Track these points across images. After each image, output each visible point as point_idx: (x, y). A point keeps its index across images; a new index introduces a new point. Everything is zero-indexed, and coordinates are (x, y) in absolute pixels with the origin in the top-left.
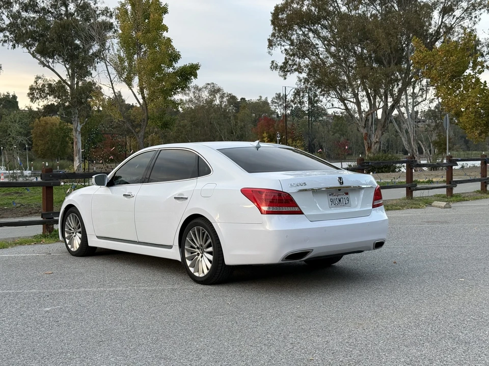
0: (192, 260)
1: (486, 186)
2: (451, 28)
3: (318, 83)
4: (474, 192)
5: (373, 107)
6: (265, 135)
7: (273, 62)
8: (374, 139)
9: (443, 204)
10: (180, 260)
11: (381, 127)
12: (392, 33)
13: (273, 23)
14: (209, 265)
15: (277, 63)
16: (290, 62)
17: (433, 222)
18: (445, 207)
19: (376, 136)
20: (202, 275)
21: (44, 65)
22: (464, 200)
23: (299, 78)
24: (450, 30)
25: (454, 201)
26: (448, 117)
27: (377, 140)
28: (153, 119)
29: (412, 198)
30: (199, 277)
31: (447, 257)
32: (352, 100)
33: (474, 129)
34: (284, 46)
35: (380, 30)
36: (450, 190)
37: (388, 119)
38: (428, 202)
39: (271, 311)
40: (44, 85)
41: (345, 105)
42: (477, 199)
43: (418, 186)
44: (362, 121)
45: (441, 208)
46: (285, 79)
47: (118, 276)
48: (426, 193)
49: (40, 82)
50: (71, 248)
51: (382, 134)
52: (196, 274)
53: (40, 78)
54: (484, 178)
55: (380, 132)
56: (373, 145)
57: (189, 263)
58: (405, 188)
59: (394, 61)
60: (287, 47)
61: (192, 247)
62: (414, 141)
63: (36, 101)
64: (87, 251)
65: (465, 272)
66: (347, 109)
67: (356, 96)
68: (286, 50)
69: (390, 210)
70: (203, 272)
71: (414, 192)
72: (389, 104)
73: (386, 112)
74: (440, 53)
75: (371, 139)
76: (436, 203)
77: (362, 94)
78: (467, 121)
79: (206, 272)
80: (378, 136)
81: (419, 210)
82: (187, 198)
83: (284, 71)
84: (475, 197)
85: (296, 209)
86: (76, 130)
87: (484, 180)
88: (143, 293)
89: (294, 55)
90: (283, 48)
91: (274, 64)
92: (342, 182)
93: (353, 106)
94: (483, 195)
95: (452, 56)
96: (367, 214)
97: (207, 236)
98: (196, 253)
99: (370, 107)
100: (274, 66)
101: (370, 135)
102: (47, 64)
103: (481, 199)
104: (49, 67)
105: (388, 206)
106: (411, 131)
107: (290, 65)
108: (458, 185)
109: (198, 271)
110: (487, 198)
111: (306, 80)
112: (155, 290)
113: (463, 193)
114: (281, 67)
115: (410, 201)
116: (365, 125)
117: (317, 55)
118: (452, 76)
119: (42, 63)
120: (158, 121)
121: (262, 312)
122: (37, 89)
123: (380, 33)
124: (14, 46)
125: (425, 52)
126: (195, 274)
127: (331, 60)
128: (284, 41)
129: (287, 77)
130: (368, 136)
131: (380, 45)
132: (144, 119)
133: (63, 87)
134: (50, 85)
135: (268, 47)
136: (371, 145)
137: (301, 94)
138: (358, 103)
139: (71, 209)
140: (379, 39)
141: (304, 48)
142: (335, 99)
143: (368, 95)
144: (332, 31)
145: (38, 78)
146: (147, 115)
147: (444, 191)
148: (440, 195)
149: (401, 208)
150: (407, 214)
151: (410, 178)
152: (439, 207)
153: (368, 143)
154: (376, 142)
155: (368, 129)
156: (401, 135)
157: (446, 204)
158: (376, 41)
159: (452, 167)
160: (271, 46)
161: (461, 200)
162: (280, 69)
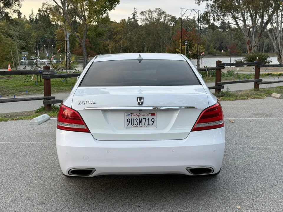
5: (254, 23)
6: (180, 41)
8: (253, 44)
9: (278, 95)
11: (258, 36)
18: (279, 98)
19: (255, 42)
23: (207, 4)
27: (256, 44)
29: (258, 90)
32: (241, 18)
37: (263, 31)
38: (268, 93)
40: (47, 9)
41: (236, 22)
43: (264, 80)
44: (246, 32)
46: (199, 5)
48: (269, 86)
49: (45, 6)
51: (259, 41)
53: (45, 4)
55: (258, 40)
56: (253, 48)
58: (254, 82)
62: (280, 45)
66: (237, 24)
67: (243, 16)
69: (238, 99)
71: (260, 85)
73: (262, 27)
75: (252, 44)
76: (274, 94)
77: (247, 15)
80: (256, 42)
81: (259, 100)
85: (83, 127)
86: (66, 37)
93: (242, 22)
99: (252, 23)
101: (251, 41)
105: (237, 97)
106: (279, 39)
111: (212, 6)
115: (256, 92)
116: (248, 35)
120: (93, 32)
129: (200, 4)
130: (250, 42)
133: (58, 9)
136: (251, 48)
137: (209, 15)
138: (244, 21)
143: (251, 16)
146: (87, 28)
148: (281, 87)
149: (246, 98)
150: (247, 104)
151: (257, 75)
152: (276, 98)
153: (250, 47)
154: (255, 46)
155: (250, 37)
156: (272, 41)
157: (281, 96)
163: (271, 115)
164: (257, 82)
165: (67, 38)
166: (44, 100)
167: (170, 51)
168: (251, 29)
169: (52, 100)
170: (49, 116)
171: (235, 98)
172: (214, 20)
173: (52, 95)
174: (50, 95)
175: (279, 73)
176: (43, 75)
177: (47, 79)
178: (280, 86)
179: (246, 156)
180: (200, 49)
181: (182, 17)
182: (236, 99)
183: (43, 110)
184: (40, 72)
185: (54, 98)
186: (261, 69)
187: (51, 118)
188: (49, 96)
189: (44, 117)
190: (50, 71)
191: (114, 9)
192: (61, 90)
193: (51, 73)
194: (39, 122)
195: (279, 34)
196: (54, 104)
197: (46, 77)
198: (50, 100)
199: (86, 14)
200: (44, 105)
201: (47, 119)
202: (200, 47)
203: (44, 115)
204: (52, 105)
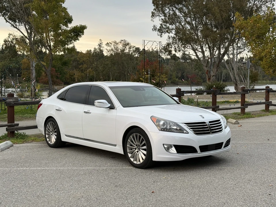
1: (269, 107)
2: (261, 7)
3: (180, 40)
4: (261, 110)
5: (212, 54)
7: (154, 26)
8: (212, 74)
9: (234, 121)
11: (216, 66)
12: (223, 10)
13: (153, 2)
15: (156, 27)
18: (235, 124)
19: (213, 72)
21: (14, 27)
22: (252, 117)
23: (169, 36)
24: (259, 9)
25: (244, 118)
26: (249, 61)
27: (214, 74)
32: (200, 50)
33: (270, 68)
34: (160, 17)
35: (216, 8)
36: (243, 110)
37: (221, 62)
40: (13, 39)
42: (261, 116)
43: (220, 107)
44: (205, 63)
48: (225, 112)
49: (11, 37)
51: (217, 71)
54: (267, 102)
55: (216, 70)
56: (211, 77)
58: (212, 109)
59: (224, 27)
60: (163, 18)
62: (237, 75)
66: (197, 56)
67: (202, 48)
71: (217, 111)
72: (222, 53)
73: (219, 58)
74: (251, 22)
75: (210, 74)
76: (230, 120)
78: (266, 63)
80: (214, 72)
83: (161, 32)
84: (260, 115)
86: (32, 66)
87: (268, 103)
89: (166, 22)
90: (160, 18)
93: (201, 54)
94: (266, 113)
95: (258, 24)
99: (210, 55)
100: (155, 29)
101: (210, 71)
102: (16, 26)
103: (264, 116)
104: (16, 28)
106: (235, 69)
107: (164, 28)
108: (248, 106)
110: (268, 115)
114: (159, 30)
116: (207, 65)
117: (180, 23)
118: (258, 36)
119: (13, 26)
120: (59, 61)
123: (216, 9)
125: (242, 21)
127: (188, 27)
128: (161, 14)
129: (162, 36)
130: (208, 72)
131: (216, 17)
132: (50, 60)
133: (25, 40)
134: (16, 39)
135: (152, 17)
136: (210, 77)
137: (170, 46)
138: (203, 52)
140: (215, 13)
141: (172, 19)
142: (190, 49)
143: (209, 48)
144: (188, 8)
145: (10, 34)
147: (239, 111)
148: (236, 113)
151: (214, 102)
152: (231, 123)
153: (208, 76)
154: (213, 76)
155: (209, 68)
156: (230, 72)
157: (236, 121)
158: (213, 14)
159: (244, 95)
160: (153, 16)
161: (249, 117)
162: (158, 30)
164: (214, 109)
165: (33, 67)
166: (7, 127)
167: (134, 80)
168: (209, 60)
169: (16, 127)
170: (12, 143)
172: (176, 51)
173: (16, 122)
174: (14, 122)
175: (235, 100)
176: (7, 103)
177: (10, 107)
179: (202, 176)
180: (163, 78)
181: (144, 48)
183: (6, 137)
184: (4, 99)
185: (18, 125)
186: (217, 96)
187: (14, 145)
188: (12, 123)
189: (6, 143)
190: (14, 98)
191: (79, 40)
192: (26, 118)
193: (15, 100)
194: (2, 149)
195: (235, 65)
196: (17, 131)
197: (10, 104)
198: (13, 127)
199: (52, 44)
200: (7, 132)
201: (10, 146)
202: (163, 76)
203: (7, 141)
204: (16, 132)
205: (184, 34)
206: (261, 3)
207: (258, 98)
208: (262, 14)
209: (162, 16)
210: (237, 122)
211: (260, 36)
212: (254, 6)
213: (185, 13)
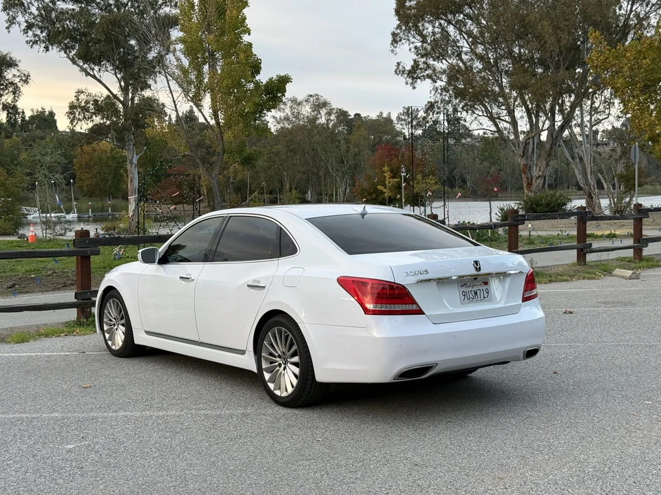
0: (272, 372)
2: (647, 17)
3: (460, 94)
5: (535, 128)
6: (386, 168)
7: (398, 64)
8: (535, 172)
9: (629, 273)
10: (256, 371)
11: (545, 155)
12: (562, 26)
13: (397, 12)
14: (295, 382)
15: (405, 66)
16: (422, 66)
17: (614, 304)
18: (631, 278)
19: (538, 169)
20: (284, 394)
21: (87, 74)
22: (659, 266)
24: (642, 21)
25: (643, 267)
26: (637, 146)
27: (540, 174)
28: (230, 153)
29: (585, 264)
30: (281, 397)
31: (628, 364)
32: (507, 119)
34: (413, 43)
35: (545, 23)
36: (638, 251)
37: (555, 145)
38: (606, 269)
39: (377, 454)
40: (87, 102)
43: (595, 245)
44: (519, 147)
45: (625, 278)
46: (414, 88)
47: (171, 392)
48: (604, 256)
49: (83, 97)
50: (112, 345)
51: (547, 165)
52: (277, 392)
53: (83, 92)
55: (544, 163)
56: (534, 180)
57: (267, 376)
58: (576, 250)
59: (564, 65)
60: (419, 44)
61: (271, 354)
62: (591, 174)
63: (77, 123)
64: (132, 351)
65: (653, 389)
66: (499, 130)
67: (511, 113)
68: (416, 48)
69: (554, 281)
70: (286, 390)
71: (587, 255)
72: (558, 124)
73: (552, 136)
74: (629, 54)
75: (531, 172)
76: (618, 271)
79: (290, 390)
80: (542, 169)
81: (594, 281)
82: (264, 287)
83: (413, 78)
85: (414, 307)
86: (131, 163)
88: (203, 420)
90: (412, 46)
91: (400, 67)
92: (480, 268)
93: (508, 127)
95: (646, 59)
96: (514, 310)
97: (292, 340)
98: (277, 364)
99: (531, 127)
101: (530, 167)
102: (92, 73)
104: (94, 77)
105: (550, 277)
106: (587, 161)
107: (421, 69)
108: (649, 244)
109: (280, 389)
111: (445, 89)
112: (220, 416)
113: (656, 255)
115: (582, 268)
116: (523, 153)
117: (459, 55)
118: (645, 86)
120: (236, 156)
121: (364, 455)
122: (80, 107)
123: (545, 27)
124: (47, 49)
125: (607, 52)
126: (275, 392)
127: (478, 65)
128: (414, 37)
129: (416, 85)
130: (527, 168)
131: (545, 43)
133: (114, 104)
134: (96, 101)
135: (392, 44)
136: (532, 180)
138: (514, 123)
139: (112, 292)
140: (544, 35)
141: (439, 48)
142: (483, 117)
143: (528, 111)
144: (479, 24)
145: (80, 92)
146: (223, 147)
147: (630, 253)
148: (624, 258)
149: (568, 278)
150: (577, 288)
151: (582, 235)
152: (623, 278)
153: (527, 178)
154: (539, 177)
155: (527, 158)
156: (574, 166)
157: (633, 273)
158: (539, 38)
159: (641, 219)
160: (396, 42)
161: (653, 267)
162: (408, 74)
163: (632, 304)
164: (582, 249)
165: (133, 166)
167: (362, 190)
168: (529, 142)
171: (549, 279)
175: (607, 232)
178: (622, 256)
182: (550, 281)
186: (588, 223)
205: (469, 82)
206: (648, 9)
207: (654, 227)
208: (650, 33)
209: (417, 41)
210: (634, 276)
211: (649, 86)
212: (631, 16)
213: (470, 34)
